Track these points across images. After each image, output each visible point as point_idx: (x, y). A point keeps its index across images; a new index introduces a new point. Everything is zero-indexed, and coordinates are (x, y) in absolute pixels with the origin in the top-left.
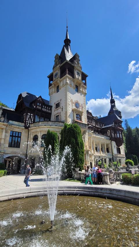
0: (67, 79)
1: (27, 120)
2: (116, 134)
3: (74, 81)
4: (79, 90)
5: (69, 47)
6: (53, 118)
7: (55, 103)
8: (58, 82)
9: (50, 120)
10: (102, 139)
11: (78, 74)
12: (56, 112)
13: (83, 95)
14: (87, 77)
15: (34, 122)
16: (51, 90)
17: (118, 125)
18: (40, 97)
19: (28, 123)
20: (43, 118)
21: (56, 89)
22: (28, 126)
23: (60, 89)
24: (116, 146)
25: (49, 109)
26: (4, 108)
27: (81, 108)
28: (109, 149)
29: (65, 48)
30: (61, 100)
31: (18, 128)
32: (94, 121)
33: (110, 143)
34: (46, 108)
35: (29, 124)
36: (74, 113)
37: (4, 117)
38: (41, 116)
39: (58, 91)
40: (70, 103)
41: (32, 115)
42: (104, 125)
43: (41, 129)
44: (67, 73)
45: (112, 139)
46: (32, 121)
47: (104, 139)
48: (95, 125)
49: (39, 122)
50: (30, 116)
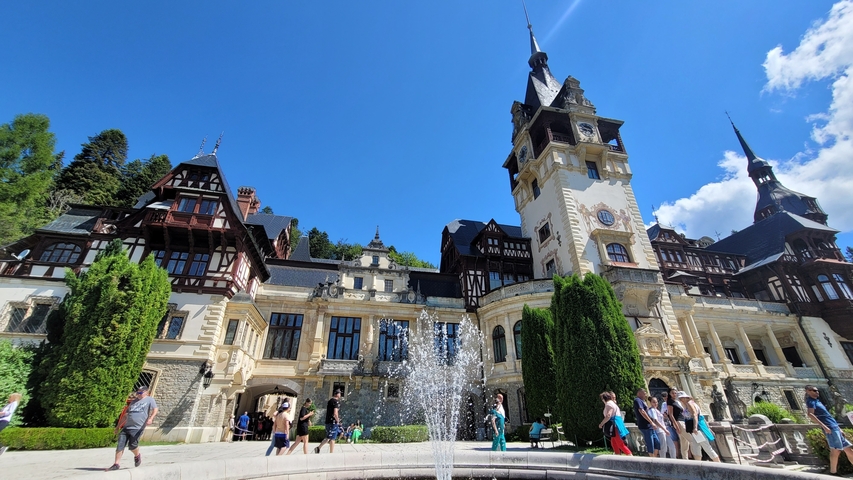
0: (555, 154)
1: (469, 288)
2: (815, 288)
3: (576, 153)
4: (600, 173)
5: (545, 71)
6: (539, 270)
7: (536, 228)
8: (531, 169)
9: (531, 278)
10: (745, 315)
11: (587, 128)
12: (545, 251)
13: (619, 183)
14: (620, 125)
15: (488, 291)
16: (519, 197)
17: (811, 249)
18: (492, 222)
19: (472, 296)
20: (510, 277)
21: (531, 190)
22: (473, 304)
23: (542, 186)
24: (832, 335)
25: (524, 247)
26: (410, 269)
27: (620, 222)
28: (799, 350)
29: (534, 78)
30: (550, 215)
31: (451, 313)
32: (694, 257)
33: (797, 326)
34: (515, 246)
35: (474, 299)
36: (600, 242)
37: (415, 290)
38: (505, 273)
39: (536, 193)
40: (579, 217)
41: (479, 273)
42: (743, 262)
43: (509, 307)
44: (551, 138)
45: (798, 309)
46: (483, 289)
47: (756, 313)
48: (703, 267)
49: (499, 289)
50: (476, 276)
